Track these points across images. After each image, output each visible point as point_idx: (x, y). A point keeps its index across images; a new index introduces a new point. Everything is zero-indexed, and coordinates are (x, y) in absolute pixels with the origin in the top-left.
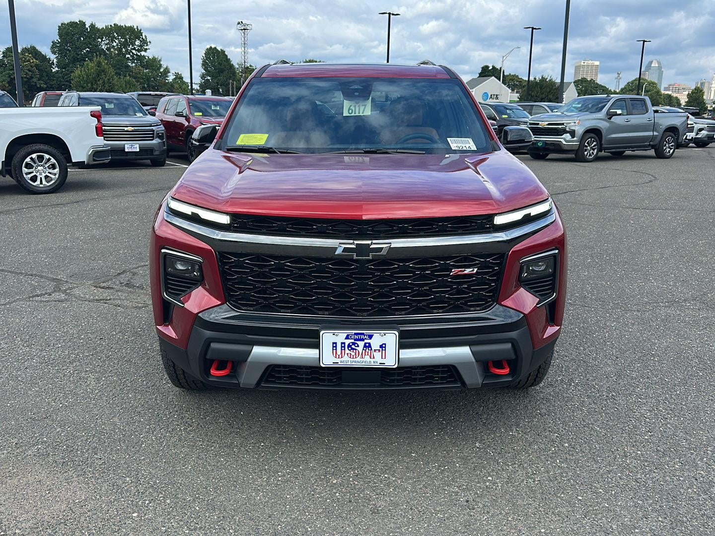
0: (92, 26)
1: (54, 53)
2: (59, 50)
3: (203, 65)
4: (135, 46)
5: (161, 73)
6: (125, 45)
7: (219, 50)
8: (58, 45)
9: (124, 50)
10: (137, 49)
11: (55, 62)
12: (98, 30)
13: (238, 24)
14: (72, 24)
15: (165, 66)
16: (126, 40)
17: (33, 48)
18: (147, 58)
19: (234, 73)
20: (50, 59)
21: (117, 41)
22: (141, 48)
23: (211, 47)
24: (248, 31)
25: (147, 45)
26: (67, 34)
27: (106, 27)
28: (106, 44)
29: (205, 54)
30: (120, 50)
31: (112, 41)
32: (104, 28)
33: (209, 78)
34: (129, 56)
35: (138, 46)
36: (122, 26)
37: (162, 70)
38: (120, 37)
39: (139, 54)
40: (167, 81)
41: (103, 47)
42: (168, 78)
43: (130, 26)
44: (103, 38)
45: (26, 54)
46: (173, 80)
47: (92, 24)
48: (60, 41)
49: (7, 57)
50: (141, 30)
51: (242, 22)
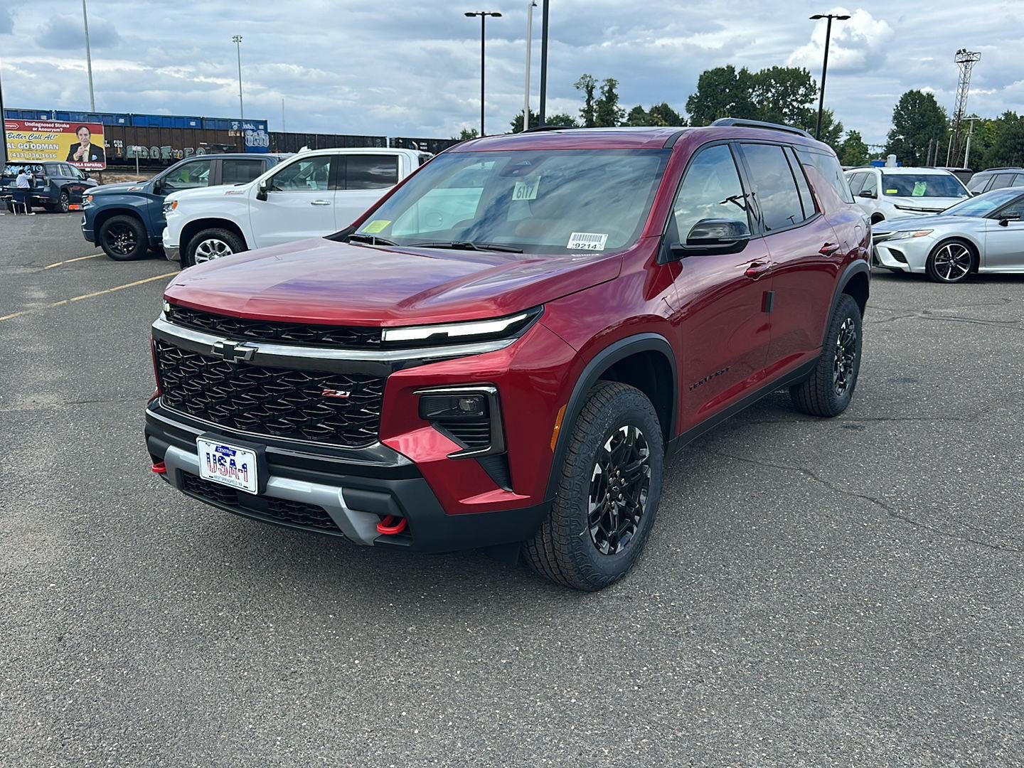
0: (743, 72)
1: (689, 111)
2: (696, 108)
3: (895, 118)
4: (798, 96)
5: (829, 132)
6: (784, 95)
7: (925, 95)
8: (696, 101)
9: (781, 102)
10: (799, 99)
11: (688, 123)
12: (750, 77)
13: (958, 54)
14: (718, 72)
15: (836, 123)
16: (786, 88)
17: (665, 106)
18: (812, 111)
19: (943, 129)
20: (683, 119)
21: (773, 91)
22: (807, 98)
23: (912, 91)
24: (974, 63)
25: (815, 94)
26: (709, 85)
27: (761, 72)
28: (758, 96)
29: (901, 102)
30: (776, 102)
31: (768, 91)
32: (759, 73)
33: (901, 137)
34: (787, 110)
35: (802, 95)
36: (784, 69)
37: (831, 128)
38: (778, 85)
39: (802, 107)
40: (836, 144)
41: (754, 100)
42: (838, 140)
43: (794, 68)
44: (755, 87)
45: (655, 115)
46: (845, 141)
47: (743, 70)
48: (698, 94)
49: (632, 120)
50: (809, 73)
51: (964, 51)
